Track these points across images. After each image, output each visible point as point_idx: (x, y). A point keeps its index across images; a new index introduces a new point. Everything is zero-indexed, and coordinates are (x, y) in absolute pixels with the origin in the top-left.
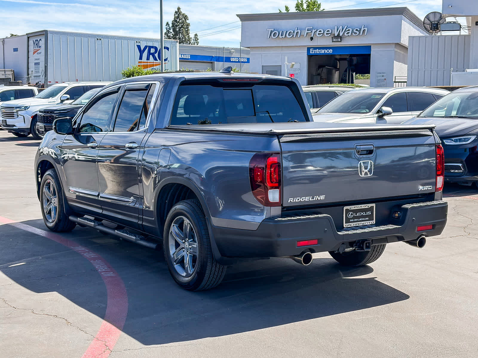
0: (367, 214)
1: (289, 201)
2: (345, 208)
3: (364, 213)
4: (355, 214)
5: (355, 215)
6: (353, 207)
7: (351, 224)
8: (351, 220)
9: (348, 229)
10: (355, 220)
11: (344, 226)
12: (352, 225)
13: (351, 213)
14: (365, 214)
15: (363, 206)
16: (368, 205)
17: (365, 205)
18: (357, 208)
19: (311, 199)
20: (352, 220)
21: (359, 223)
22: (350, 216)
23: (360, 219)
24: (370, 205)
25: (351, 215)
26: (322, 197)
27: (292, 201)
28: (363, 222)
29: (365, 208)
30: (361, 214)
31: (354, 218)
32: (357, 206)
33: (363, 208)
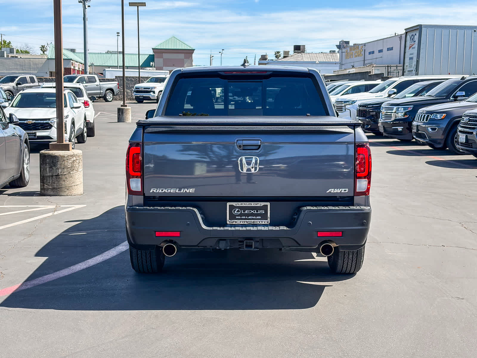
0: (259, 212)
1: (151, 191)
2: (228, 204)
3: (254, 212)
4: (242, 211)
5: (242, 213)
6: (239, 204)
7: (236, 221)
8: (237, 217)
9: (231, 226)
10: (242, 217)
11: (228, 223)
12: (239, 222)
13: (237, 209)
14: (256, 213)
15: (253, 204)
16: (260, 203)
17: (256, 203)
18: (245, 205)
19: (177, 191)
20: (239, 217)
21: (248, 221)
22: (235, 212)
23: (249, 217)
24: (263, 204)
25: (237, 212)
26: (192, 190)
27: (155, 191)
28: (253, 221)
29: (256, 205)
30: (250, 212)
31: (241, 215)
32: (245, 203)
33: (253, 205)
